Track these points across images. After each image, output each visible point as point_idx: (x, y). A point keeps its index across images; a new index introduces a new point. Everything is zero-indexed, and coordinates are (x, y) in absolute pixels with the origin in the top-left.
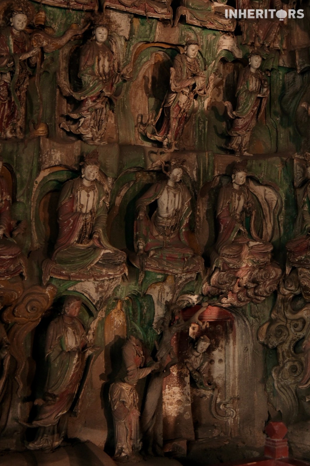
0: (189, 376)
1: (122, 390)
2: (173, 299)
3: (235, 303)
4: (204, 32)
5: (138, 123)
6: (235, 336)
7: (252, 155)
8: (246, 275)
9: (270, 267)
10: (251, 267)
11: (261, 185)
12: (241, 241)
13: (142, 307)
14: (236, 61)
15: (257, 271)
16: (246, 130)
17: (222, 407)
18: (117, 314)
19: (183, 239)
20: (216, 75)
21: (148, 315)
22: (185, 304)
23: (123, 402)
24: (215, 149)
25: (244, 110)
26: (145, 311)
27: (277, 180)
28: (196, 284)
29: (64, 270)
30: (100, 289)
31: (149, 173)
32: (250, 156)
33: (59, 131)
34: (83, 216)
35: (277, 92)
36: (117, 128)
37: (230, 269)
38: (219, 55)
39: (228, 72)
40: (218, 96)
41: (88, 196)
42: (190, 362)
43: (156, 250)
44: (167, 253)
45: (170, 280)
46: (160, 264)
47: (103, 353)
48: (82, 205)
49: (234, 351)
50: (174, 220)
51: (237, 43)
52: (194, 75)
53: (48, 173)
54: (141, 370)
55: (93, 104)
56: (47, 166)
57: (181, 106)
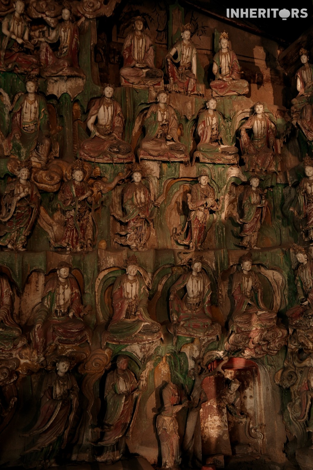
0: (226, 408)
1: (164, 420)
2: (200, 355)
3: (254, 356)
4: (215, 167)
5: (173, 234)
6: (260, 379)
7: (260, 248)
8: (258, 335)
9: (277, 329)
10: (260, 329)
11: (269, 269)
12: (251, 311)
13: (180, 361)
14: (243, 184)
15: (266, 332)
16: (252, 231)
17: (253, 431)
18: (163, 366)
19: (207, 312)
20: (230, 195)
21: (185, 366)
22: (215, 357)
23: (165, 429)
24: (233, 247)
25: (248, 217)
26: (182, 363)
27: (280, 265)
28: (217, 343)
29: (115, 338)
30: (143, 350)
31: (182, 267)
32: (258, 250)
33: (114, 244)
34: (127, 300)
35: (278, 202)
36: (157, 239)
37: (242, 332)
38: (230, 181)
39: (240, 192)
40: (233, 209)
41: (132, 286)
42: (227, 398)
43: (185, 321)
44: (192, 323)
45: (196, 341)
46: (187, 330)
47: (154, 393)
48: (128, 293)
49: (260, 390)
50: (198, 299)
51: (242, 171)
52: (206, 197)
53: (107, 273)
54: (175, 407)
55: (134, 224)
56: (105, 268)
57: (200, 219)
